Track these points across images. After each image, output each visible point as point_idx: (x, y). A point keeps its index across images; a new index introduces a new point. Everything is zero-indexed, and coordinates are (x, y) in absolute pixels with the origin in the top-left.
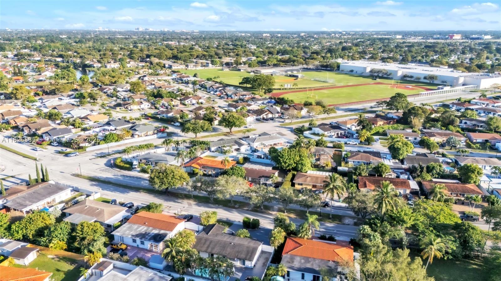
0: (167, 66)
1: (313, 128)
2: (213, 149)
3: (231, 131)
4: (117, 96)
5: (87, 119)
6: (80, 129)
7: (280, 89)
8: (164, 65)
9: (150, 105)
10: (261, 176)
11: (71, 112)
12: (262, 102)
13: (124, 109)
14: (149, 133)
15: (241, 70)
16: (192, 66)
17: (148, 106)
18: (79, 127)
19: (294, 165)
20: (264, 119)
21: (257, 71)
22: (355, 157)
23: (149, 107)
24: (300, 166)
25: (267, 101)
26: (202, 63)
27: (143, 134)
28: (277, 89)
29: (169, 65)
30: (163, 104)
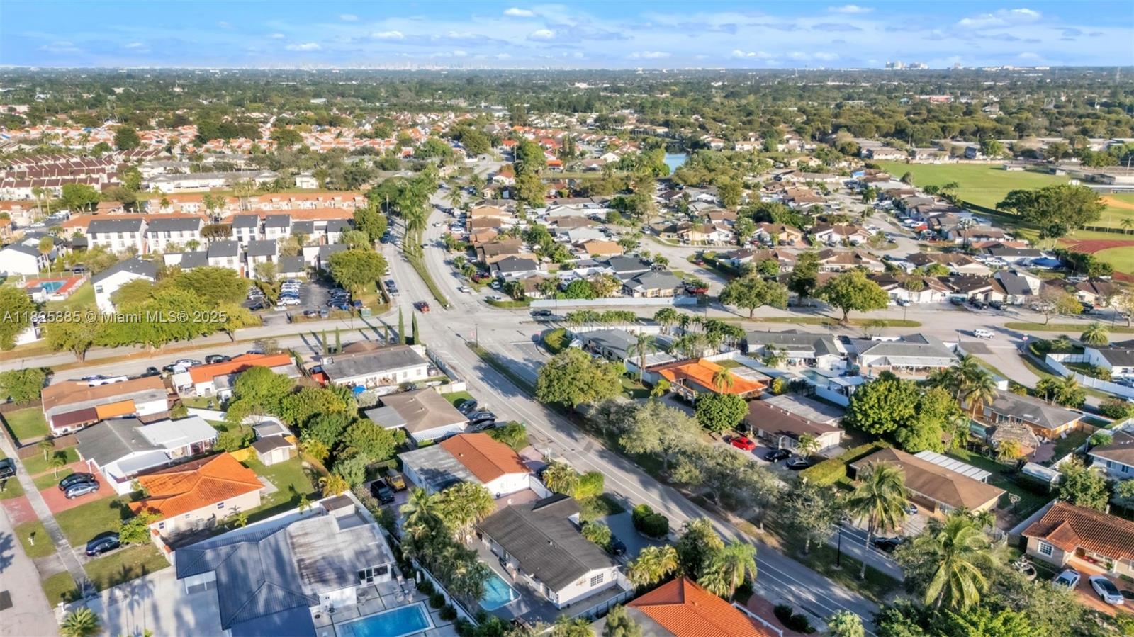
0: (864, 152)
1: (1088, 350)
2: (752, 348)
3: (845, 317)
4: (686, 211)
5: (584, 248)
6: (559, 265)
7: (1122, 231)
8: (859, 149)
9: (731, 235)
10: (785, 431)
11: (570, 232)
12: (1017, 258)
13: (676, 238)
14: (662, 292)
15: (1058, 173)
16: (925, 156)
17: (727, 236)
18: (557, 262)
19: (890, 426)
20: (973, 302)
21: (1102, 176)
22: (1119, 452)
23: (728, 239)
24: (904, 432)
25: (1032, 258)
26: (954, 148)
27: (649, 291)
28: (1111, 231)
29: (868, 150)
30: (759, 236)
